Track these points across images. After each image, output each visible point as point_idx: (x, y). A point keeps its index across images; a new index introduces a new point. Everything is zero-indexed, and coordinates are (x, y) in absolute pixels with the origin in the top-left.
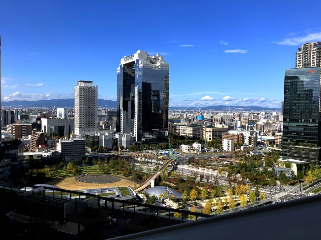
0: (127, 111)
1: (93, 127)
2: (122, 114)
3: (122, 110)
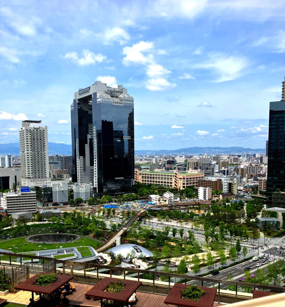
0: (84, 157)
1: (44, 177)
2: (79, 160)
3: (79, 155)
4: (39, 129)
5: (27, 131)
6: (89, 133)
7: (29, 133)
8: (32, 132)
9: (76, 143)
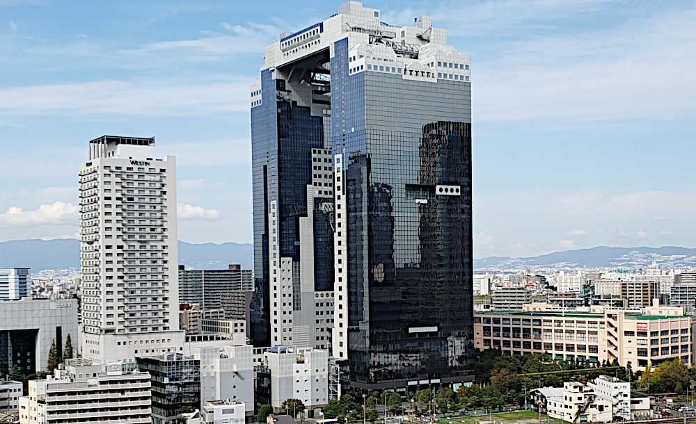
0: (296, 259)
1: (161, 329)
2: (278, 270)
3: (278, 255)
4: (146, 163)
5: (107, 171)
6: (314, 180)
7: (113, 179)
8: (124, 176)
9: (270, 215)
